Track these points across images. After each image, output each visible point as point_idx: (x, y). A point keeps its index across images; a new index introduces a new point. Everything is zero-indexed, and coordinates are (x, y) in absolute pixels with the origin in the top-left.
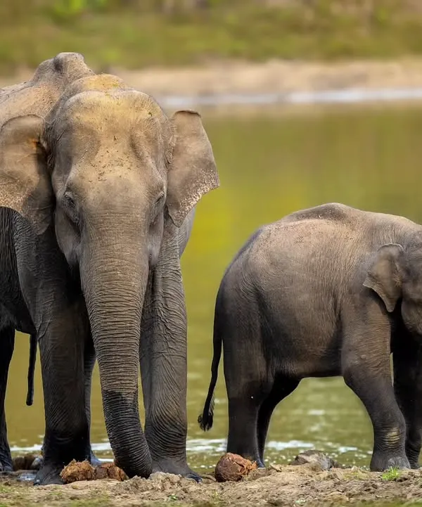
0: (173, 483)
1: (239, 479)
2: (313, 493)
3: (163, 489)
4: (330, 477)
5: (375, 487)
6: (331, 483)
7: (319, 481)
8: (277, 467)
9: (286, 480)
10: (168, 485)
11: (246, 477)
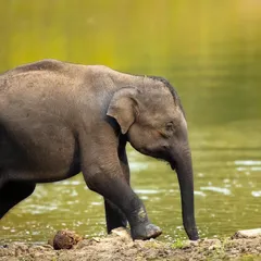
0: (23, 251)
1: (70, 247)
2: (123, 258)
3: (16, 255)
4: (135, 247)
5: (166, 253)
6: (135, 250)
7: (127, 249)
8: (97, 239)
9: (103, 248)
10: (20, 252)
11: (75, 247)
